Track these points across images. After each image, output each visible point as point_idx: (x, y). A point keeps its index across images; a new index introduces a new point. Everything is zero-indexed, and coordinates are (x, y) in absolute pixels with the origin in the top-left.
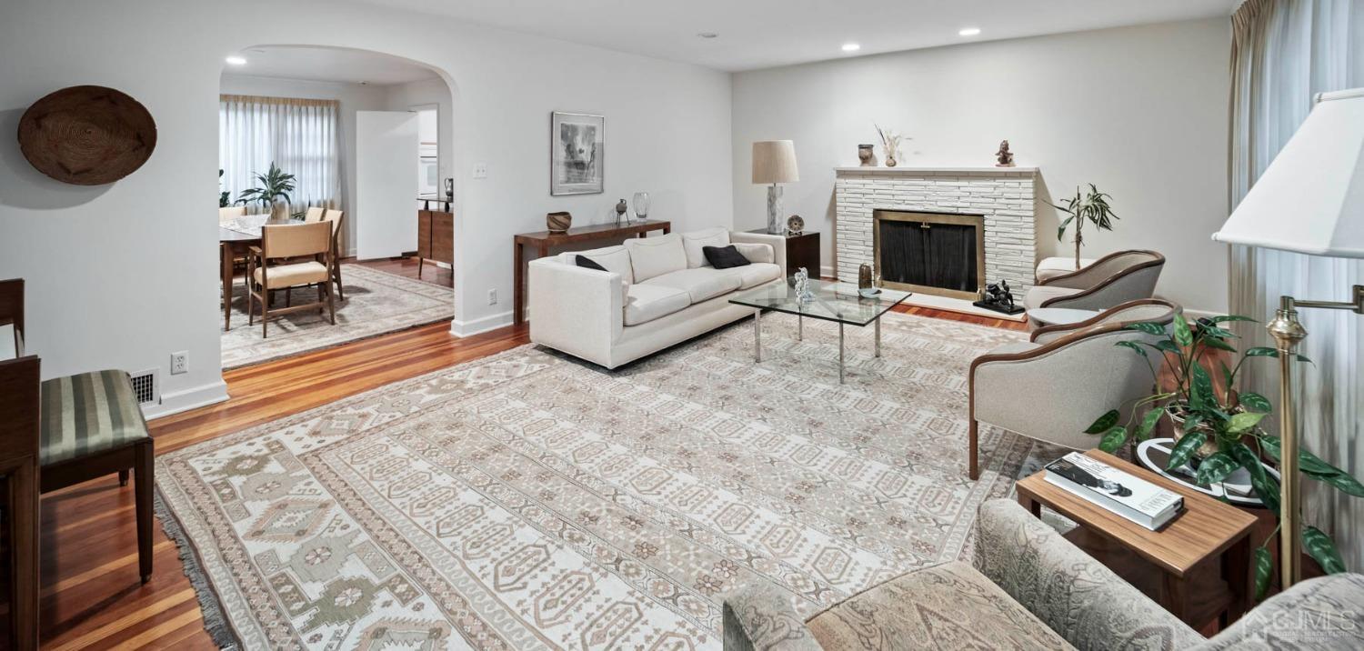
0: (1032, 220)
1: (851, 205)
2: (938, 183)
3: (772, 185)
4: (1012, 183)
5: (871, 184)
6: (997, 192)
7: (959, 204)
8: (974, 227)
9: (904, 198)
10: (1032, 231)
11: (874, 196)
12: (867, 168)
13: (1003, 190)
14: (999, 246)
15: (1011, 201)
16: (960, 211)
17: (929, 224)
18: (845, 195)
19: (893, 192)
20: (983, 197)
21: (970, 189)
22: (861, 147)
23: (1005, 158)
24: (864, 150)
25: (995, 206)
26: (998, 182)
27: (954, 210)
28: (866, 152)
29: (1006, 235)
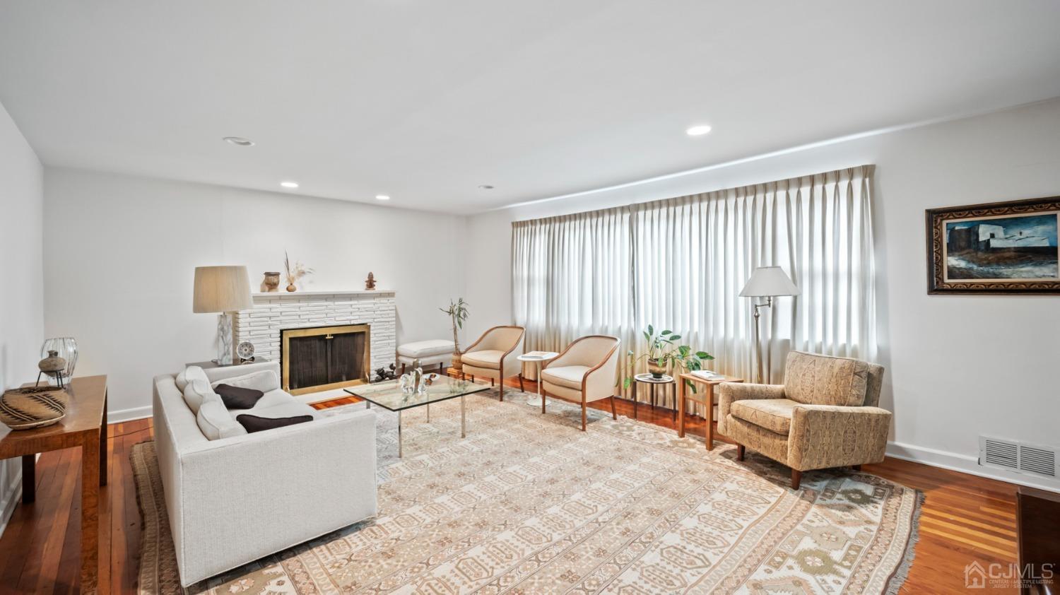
0: (394, 323)
1: (255, 328)
2: (336, 303)
3: (222, 313)
4: (384, 300)
5: (277, 307)
6: (375, 307)
7: (352, 317)
8: (363, 333)
9: (309, 317)
10: (394, 330)
11: (281, 318)
12: (272, 293)
13: (379, 305)
14: (377, 343)
15: (384, 312)
16: (352, 323)
17: (332, 335)
18: (249, 320)
19: (299, 313)
20: (367, 311)
21: (358, 306)
22: (268, 274)
23: (371, 284)
24: (270, 277)
25: (374, 316)
26: (377, 300)
27: (348, 323)
28: (273, 279)
29: (381, 335)
